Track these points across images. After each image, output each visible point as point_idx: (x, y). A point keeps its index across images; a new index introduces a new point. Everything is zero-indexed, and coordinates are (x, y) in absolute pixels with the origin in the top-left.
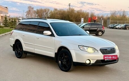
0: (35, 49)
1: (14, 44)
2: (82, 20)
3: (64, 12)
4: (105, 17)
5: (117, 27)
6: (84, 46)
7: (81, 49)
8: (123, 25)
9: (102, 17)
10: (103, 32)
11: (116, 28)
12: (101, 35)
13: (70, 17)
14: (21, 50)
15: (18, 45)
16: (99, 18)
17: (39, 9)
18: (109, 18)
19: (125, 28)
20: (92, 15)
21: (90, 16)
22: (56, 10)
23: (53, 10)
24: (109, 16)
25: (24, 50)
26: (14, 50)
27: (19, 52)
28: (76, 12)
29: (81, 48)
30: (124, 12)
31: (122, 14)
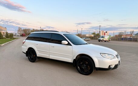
0: (50, 56)
1: (27, 51)
7: (103, 56)
14: (34, 56)
15: (31, 52)
17: (24, 29)
25: (38, 56)
26: (27, 56)
27: (32, 57)
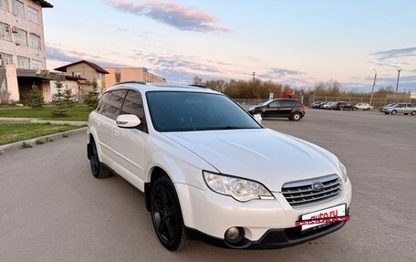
1: (89, 142)
2: (271, 95)
3: (245, 84)
4: (306, 90)
5: (325, 106)
6: (221, 174)
7: (209, 183)
8: (334, 104)
9: (302, 91)
10: (302, 115)
11: (324, 108)
12: (298, 120)
13: (253, 91)
16: (297, 93)
18: (312, 93)
19: (337, 108)
20: (287, 88)
21: (283, 90)
22: (233, 81)
23: (229, 82)
24: (313, 89)
25: (100, 160)
26: (89, 159)
28: (262, 84)
29: (210, 180)
30: (336, 83)
31: (332, 86)
